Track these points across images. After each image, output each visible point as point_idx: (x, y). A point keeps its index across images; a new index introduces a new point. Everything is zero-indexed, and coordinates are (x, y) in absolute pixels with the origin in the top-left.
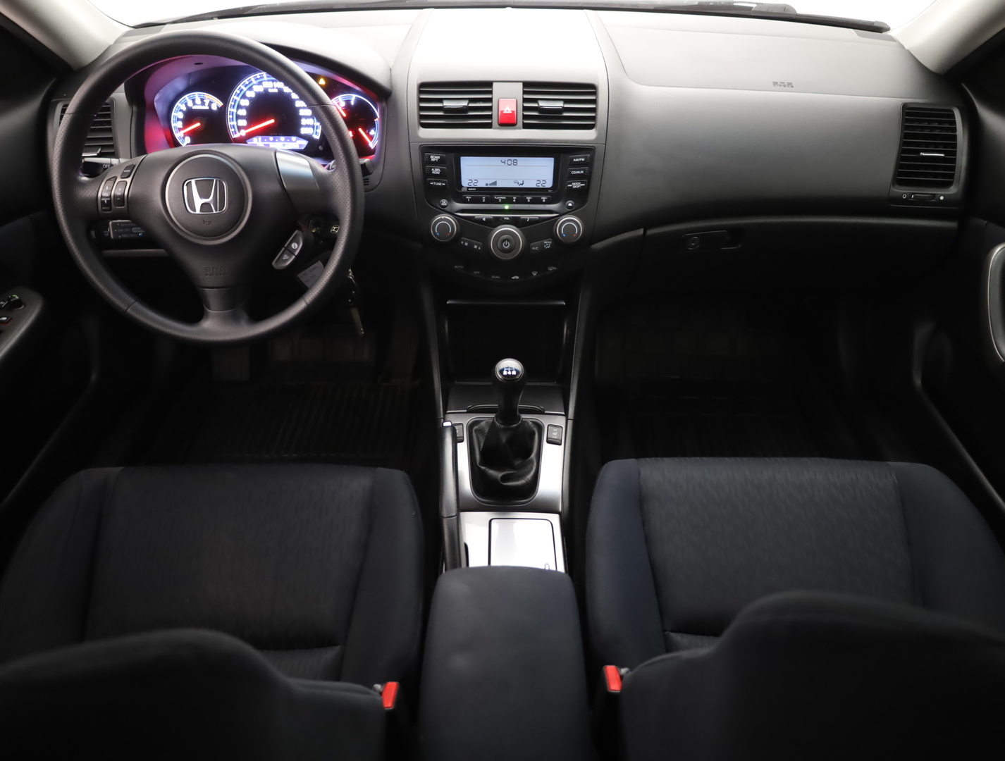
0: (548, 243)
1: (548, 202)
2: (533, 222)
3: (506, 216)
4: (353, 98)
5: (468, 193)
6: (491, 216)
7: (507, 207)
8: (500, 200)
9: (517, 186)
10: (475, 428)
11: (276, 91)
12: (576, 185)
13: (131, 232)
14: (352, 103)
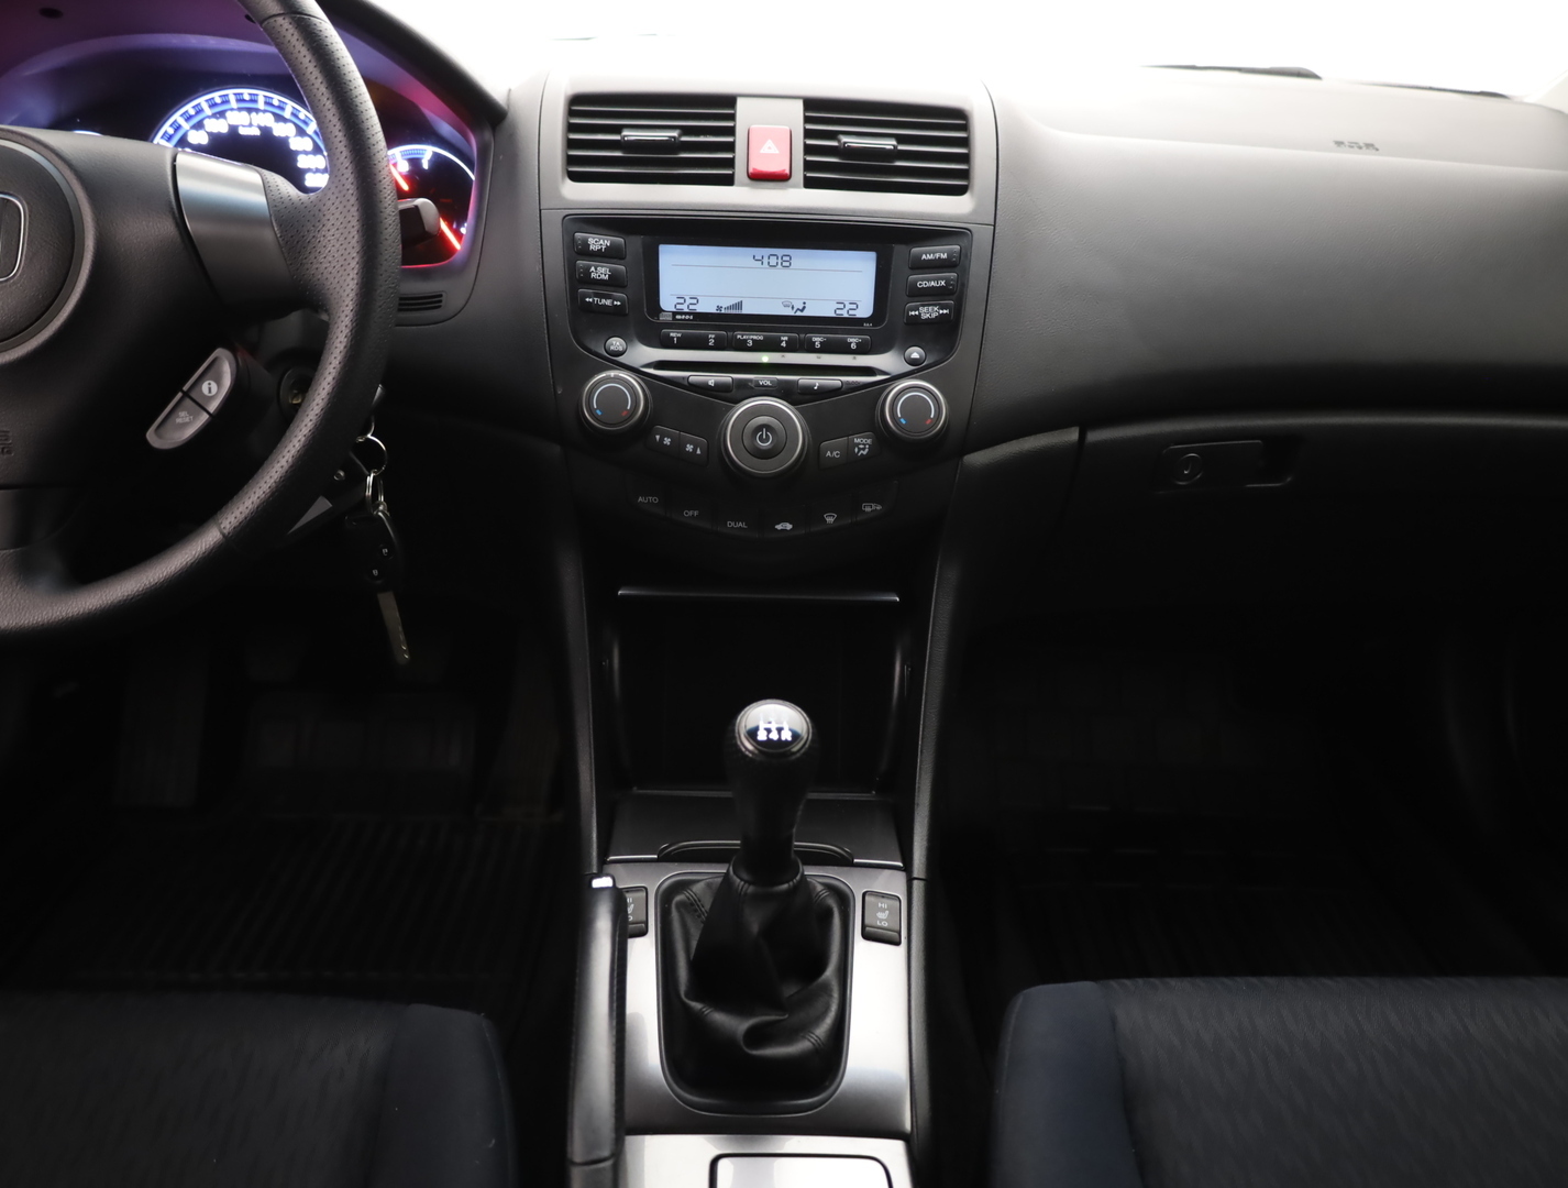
0: (862, 444)
1: (862, 350)
2: (826, 391)
3: (765, 379)
4: (427, 153)
6: (726, 378)
7: (765, 358)
8: (750, 343)
9: (789, 312)
10: (678, 898)
12: (928, 312)
14: (425, 166)
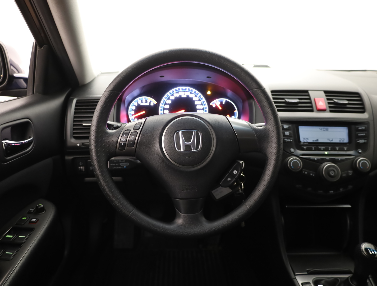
0: (350, 173)
2: (342, 160)
3: (328, 158)
4: (224, 100)
5: (305, 144)
6: (319, 158)
7: (326, 153)
8: (322, 149)
9: (329, 141)
11: (185, 96)
12: (361, 141)
13: (120, 166)
14: (224, 103)
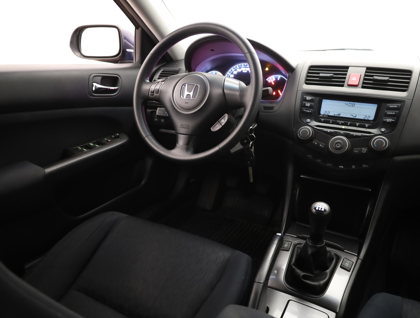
0: (364, 150)
1: (369, 128)
2: (357, 137)
3: (342, 132)
4: (279, 77)
5: (323, 117)
6: (332, 131)
7: (343, 127)
8: (340, 123)
9: (352, 117)
10: (298, 246)
11: (246, 72)
12: (389, 120)
14: (278, 79)
